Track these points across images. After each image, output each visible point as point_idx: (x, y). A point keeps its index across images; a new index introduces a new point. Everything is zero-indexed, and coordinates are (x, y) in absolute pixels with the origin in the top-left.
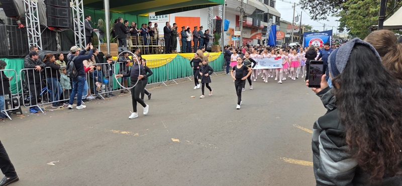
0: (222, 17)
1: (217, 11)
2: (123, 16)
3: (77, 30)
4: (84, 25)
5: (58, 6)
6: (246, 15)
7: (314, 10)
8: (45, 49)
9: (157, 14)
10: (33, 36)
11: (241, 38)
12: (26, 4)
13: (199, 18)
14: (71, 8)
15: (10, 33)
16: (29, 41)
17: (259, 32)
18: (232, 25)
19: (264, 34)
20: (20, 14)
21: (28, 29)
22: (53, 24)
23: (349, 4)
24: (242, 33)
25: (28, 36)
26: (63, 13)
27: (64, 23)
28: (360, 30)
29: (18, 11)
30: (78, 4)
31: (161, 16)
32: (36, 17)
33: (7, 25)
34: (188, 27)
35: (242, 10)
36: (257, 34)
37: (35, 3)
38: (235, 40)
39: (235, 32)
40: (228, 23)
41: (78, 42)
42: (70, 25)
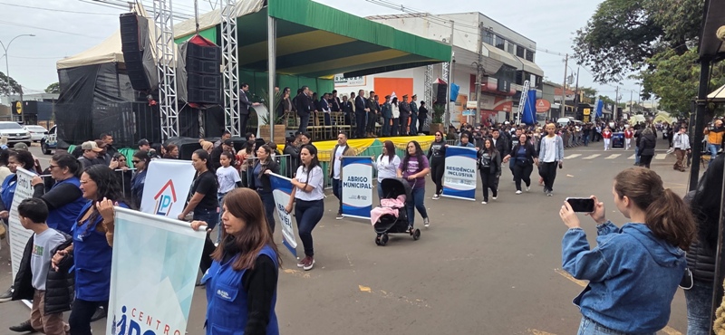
0: (446, 80)
1: (440, 69)
3: (229, 106)
4: (238, 99)
5: (203, 72)
6: (486, 74)
7: (600, 66)
8: (183, 135)
9: (347, 76)
10: (168, 117)
11: (478, 111)
12: (161, 72)
13: (412, 79)
14: (222, 74)
16: (162, 123)
17: (508, 99)
18: (464, 90)
19: (517, 104)
20: (151, 86)
21: (161, 107)
22: (195, 98)
23: (657, 59)
24: (479, 104)
25: (161, 116)
26: (210, 82)
27: (211, 96)
28: (676, 101)
29: (150, 81)
30: (231, 69)
32: (172, 86)
33: (134, 100)
34: (393, 95)
35: (479, 68)
36: (505, 104)
37: (172, 68)
38: (468, 114)
39: (468, 102)
40: (457, 89)
41: (230, 124)
42: (219, 99)
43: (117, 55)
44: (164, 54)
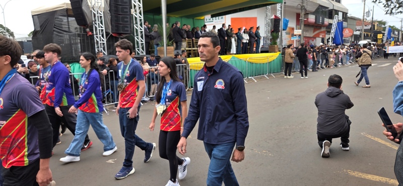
0: (280, 16)
1: (275, 10)
2: (180, 19)
3: (137, 35)
4: (143, 31)
5: (120, 13)
6: (307, 12)
7: (389, 3)
8: (109, 54)
9: (212, 16)
10: (100, 42)
11: (302, 37)
12: (94, 13)
13: (255, 19)
14: (132, 15)
15: (80, 40)
16: (96, 46)
17: (323, 29)
18: (292, 24)
19: (329, 32)
20: (88, 23)
21: (95, 36)
22: (116, 30)
24: (303, 32)
25: (96, 42)
26: (126, 20)
27: (126, 29)
29: (87, 20)
30: (138, 11)
31: (217, 18)
32: (102, 24)
33: (79, 33)
34: (244, 28)
35: (303, 8)
36: (321, 32)
37: (101, 11)
38: (295, 39)
39: (295, 30)
40: (287, 22)
41: (138, 47)
42: (131, 31)
43: (67, 4)
44: (95, 2)
